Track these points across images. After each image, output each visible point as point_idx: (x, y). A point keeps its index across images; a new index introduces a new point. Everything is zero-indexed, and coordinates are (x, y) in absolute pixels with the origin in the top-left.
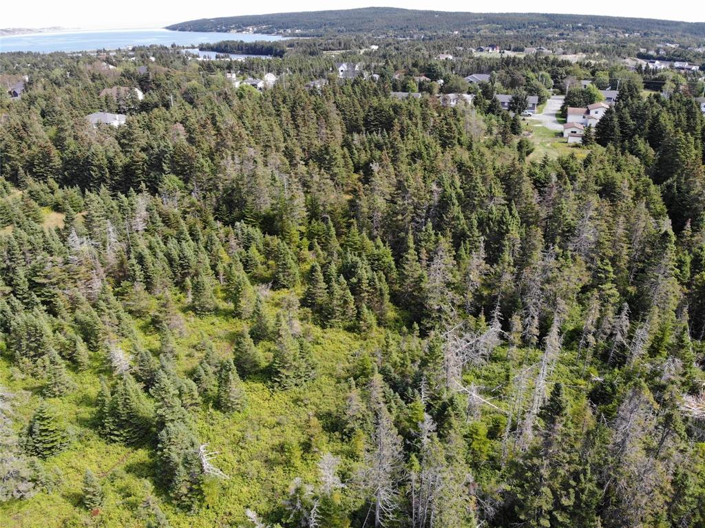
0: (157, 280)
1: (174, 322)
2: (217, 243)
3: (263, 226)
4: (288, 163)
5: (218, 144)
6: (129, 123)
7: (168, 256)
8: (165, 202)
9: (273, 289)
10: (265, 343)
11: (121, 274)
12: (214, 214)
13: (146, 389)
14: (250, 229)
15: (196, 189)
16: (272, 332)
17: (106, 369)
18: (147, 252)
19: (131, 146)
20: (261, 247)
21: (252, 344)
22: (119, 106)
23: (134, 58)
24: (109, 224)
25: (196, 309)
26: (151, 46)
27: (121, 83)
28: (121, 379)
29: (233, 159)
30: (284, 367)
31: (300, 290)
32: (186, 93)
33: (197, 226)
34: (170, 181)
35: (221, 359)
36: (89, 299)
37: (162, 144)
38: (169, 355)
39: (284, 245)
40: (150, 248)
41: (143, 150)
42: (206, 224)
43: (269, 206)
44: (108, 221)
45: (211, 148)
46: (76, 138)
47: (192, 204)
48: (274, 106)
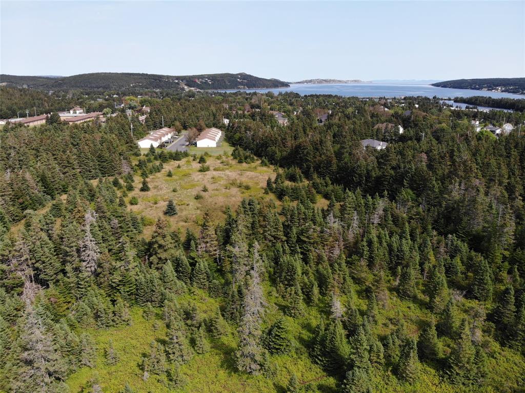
0: (377, 262)
1: (381, 296)
2: (429, 247)
3: (471, 243)
4: (507, 196)
5: (450, 172)
6: (387, 148)
7: (390, 246)
8: (398, 208)
9: (466, 297)
10: (447, 339)
11: (354, 250)
12: (433, 224)
13: (348, 336)
14: (459, 242)
15: (424, 202)
16: (455, 332)
17: (326, 311)
18: (376, 239)
19: (385, 165)
20: (465, 259)
21: (436, 335)
22: (385, 136)
23: (403, 105)
24: (356, 214)
25: (401, 293)
26: (418, 97)
27: (390, 121)
28: (334, 322)
29: (460, 185)
30: (457, 365)
31: (490, 305)
32: (435, 132)
33: (417, 230)
34: (406, 193)
35: (408, 337)
36: (329, 260)
37: (408, 166)
38: (371, 318)
39: (485, 263)
40: (379, 237)
41: (393, 168)
42: (424, 230)
43: (480, 227)
44: (355, 212)
45: (444, 175)
46: (350, 154)
47: (418, 213)
48: (506, 149)
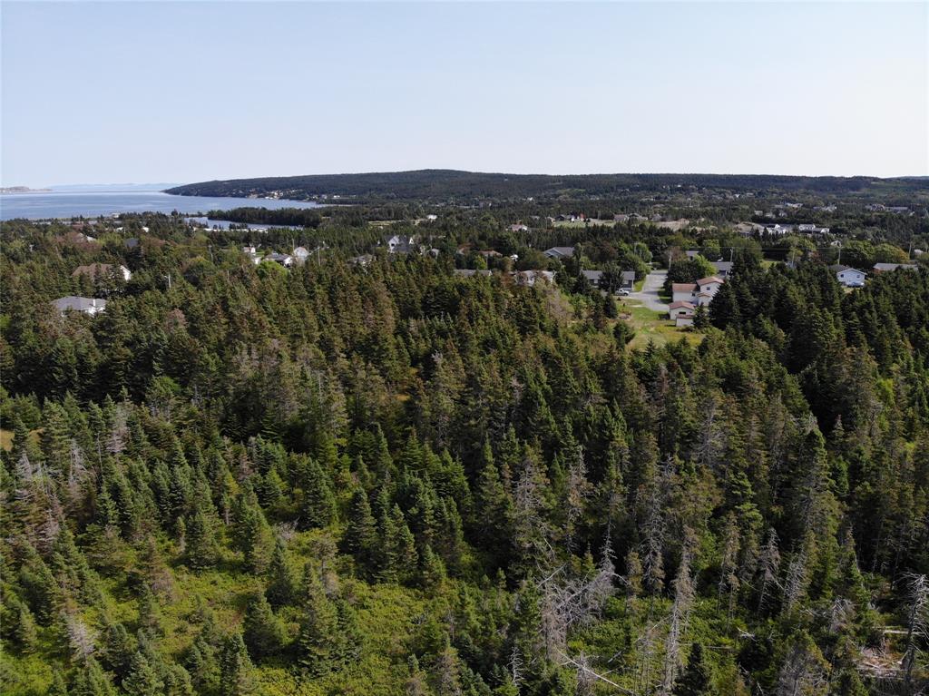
0: (137, 523)
1: (160, 581)
2: (223, 467)
3: (287, 440)
4: (323, 356)
5: (229, 335)
6: (108, 309)
7: (154, 486)
8: (154, 413)
9: (299, 529)
10: (288, 609)
11: (86, 515)
12: (220, 427)
13: (117, 682)
14: (269, 445)
15: (197, 394)
16: (298, 593)
17: (61, 651)
18: (125, 481)
19: (112, 340)
20: (284, 470)
21: (270, 610)
22: (98, 287)
23: (121, 229)
24: (75, 444)
25: (192, 563)
26: (145, 213)
27: (103, 260)
28: (82, 666)
29: (250, 353)
30: (315, 644)
31: (338, 528)
32: (188, 271)
33: (196, 444)
34: (163, 384)
35: (225, 634)
36: (40, 551)
37: (154, 336)
38: (151, 630)
39: (316, 466)
40: (130, 476)
41: (127, 344)
42: (208, 440)
43: (296, 413)
44: (73, 440)
45: (220, 341)
46: (36, 330)
47: (191, 415)
48: (306, 287)
